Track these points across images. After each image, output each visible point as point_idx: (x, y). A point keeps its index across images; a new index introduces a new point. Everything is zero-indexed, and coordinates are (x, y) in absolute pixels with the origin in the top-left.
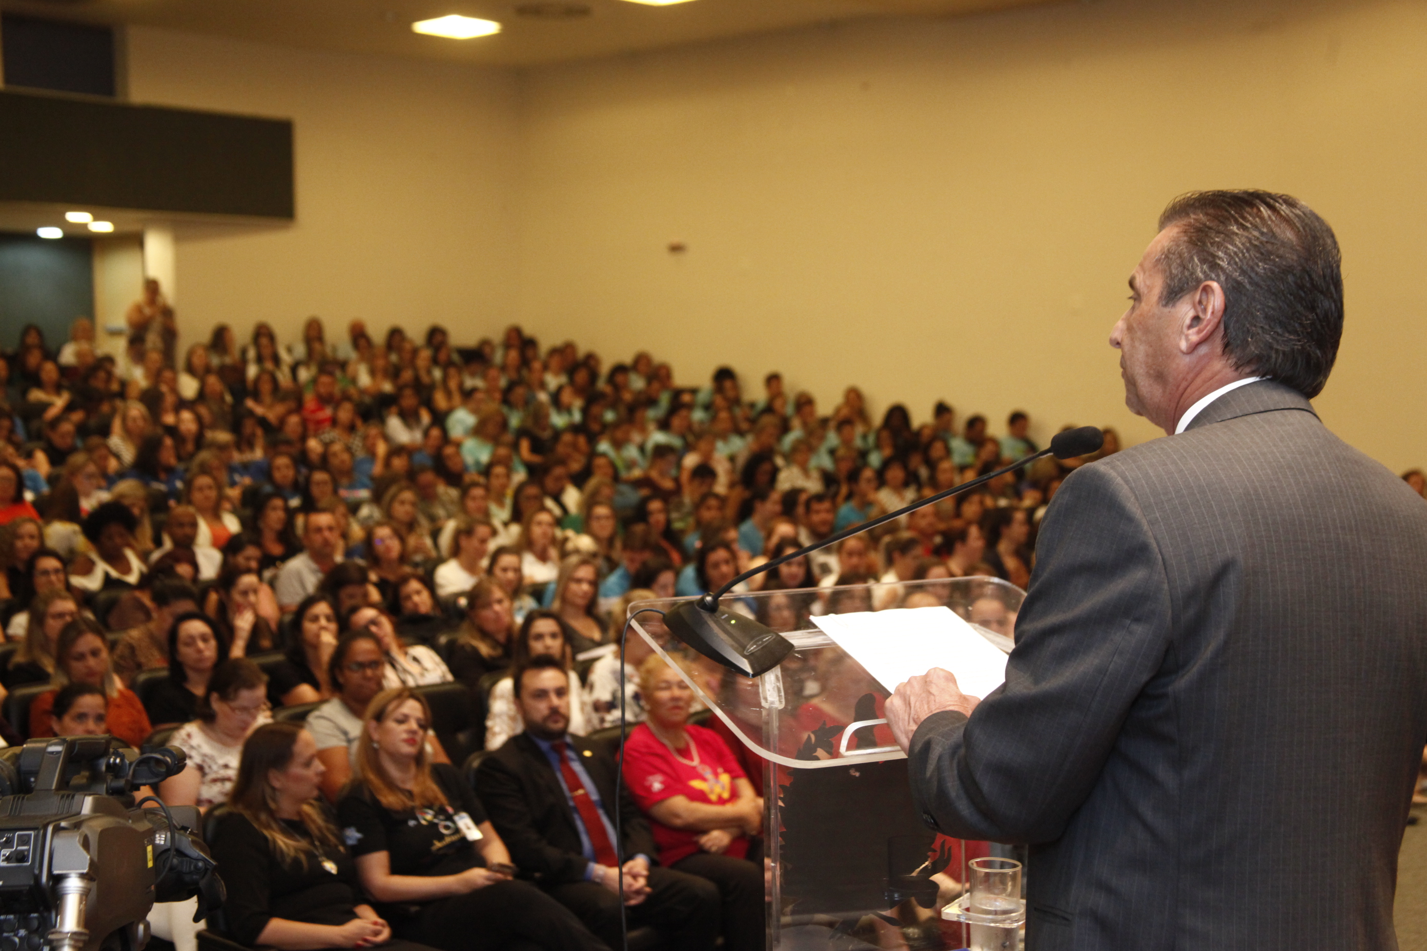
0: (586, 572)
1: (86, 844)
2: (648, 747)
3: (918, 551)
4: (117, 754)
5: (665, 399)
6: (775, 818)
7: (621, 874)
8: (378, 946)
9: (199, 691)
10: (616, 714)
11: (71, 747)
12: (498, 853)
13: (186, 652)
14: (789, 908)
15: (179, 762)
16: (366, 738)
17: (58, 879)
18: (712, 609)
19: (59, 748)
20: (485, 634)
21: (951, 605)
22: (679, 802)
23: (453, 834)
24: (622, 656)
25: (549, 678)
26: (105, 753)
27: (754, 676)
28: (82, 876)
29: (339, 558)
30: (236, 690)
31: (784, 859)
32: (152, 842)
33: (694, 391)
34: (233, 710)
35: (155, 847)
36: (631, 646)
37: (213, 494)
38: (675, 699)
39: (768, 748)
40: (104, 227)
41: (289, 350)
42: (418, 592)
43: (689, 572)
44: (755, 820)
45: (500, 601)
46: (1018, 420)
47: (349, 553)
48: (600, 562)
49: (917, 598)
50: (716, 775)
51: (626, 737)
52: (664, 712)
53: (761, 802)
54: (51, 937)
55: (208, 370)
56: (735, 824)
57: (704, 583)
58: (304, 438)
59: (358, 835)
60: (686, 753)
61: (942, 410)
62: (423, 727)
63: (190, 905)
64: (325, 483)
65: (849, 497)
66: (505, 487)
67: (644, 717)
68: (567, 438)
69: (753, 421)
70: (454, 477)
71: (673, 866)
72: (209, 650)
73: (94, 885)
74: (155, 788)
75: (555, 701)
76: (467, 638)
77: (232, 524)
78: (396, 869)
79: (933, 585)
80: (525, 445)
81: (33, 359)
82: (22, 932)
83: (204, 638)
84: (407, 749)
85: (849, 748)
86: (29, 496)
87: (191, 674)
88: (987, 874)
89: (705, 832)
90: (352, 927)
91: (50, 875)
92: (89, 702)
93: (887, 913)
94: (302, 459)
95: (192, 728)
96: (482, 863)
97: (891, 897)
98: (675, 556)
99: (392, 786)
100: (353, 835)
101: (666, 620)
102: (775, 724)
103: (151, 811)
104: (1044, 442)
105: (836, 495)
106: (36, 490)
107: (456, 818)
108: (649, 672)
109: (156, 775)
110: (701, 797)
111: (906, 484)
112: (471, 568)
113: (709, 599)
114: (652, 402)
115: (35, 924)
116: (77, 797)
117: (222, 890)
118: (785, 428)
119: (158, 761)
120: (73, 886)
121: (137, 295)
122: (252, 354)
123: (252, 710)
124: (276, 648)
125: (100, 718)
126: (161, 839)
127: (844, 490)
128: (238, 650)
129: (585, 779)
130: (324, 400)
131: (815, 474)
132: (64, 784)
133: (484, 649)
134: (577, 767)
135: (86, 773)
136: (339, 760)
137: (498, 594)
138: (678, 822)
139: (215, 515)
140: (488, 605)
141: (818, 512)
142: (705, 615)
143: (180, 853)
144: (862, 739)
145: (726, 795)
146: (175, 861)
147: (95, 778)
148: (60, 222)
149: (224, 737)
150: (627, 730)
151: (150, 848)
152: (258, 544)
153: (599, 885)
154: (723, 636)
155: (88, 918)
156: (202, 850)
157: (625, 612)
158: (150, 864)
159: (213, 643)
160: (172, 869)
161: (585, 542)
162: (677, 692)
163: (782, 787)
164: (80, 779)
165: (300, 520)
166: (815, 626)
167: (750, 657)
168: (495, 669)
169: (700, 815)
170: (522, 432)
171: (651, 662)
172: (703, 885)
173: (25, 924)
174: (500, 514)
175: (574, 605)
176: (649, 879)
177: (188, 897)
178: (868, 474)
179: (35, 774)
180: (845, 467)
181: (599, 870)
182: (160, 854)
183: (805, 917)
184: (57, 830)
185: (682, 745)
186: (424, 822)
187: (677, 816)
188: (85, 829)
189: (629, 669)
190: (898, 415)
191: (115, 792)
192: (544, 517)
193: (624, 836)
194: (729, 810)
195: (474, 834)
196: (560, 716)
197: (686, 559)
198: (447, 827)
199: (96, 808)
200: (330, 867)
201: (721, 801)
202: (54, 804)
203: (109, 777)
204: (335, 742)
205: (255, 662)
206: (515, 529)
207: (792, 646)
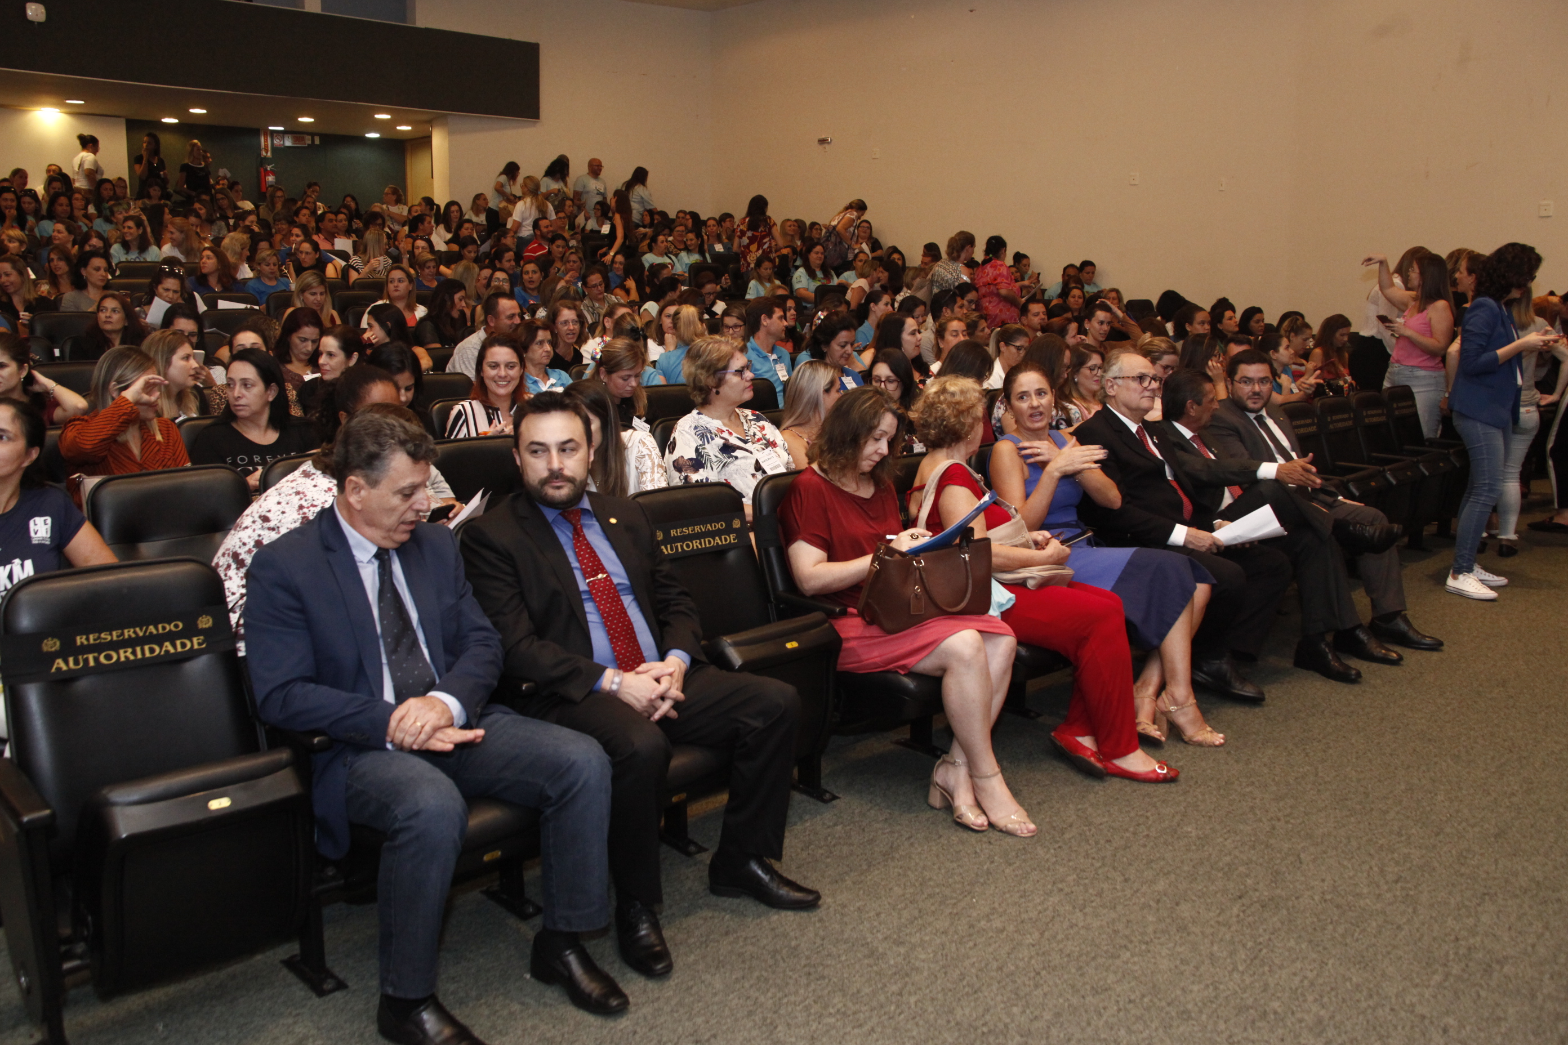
40: (405, 128)
148: (374, 123)
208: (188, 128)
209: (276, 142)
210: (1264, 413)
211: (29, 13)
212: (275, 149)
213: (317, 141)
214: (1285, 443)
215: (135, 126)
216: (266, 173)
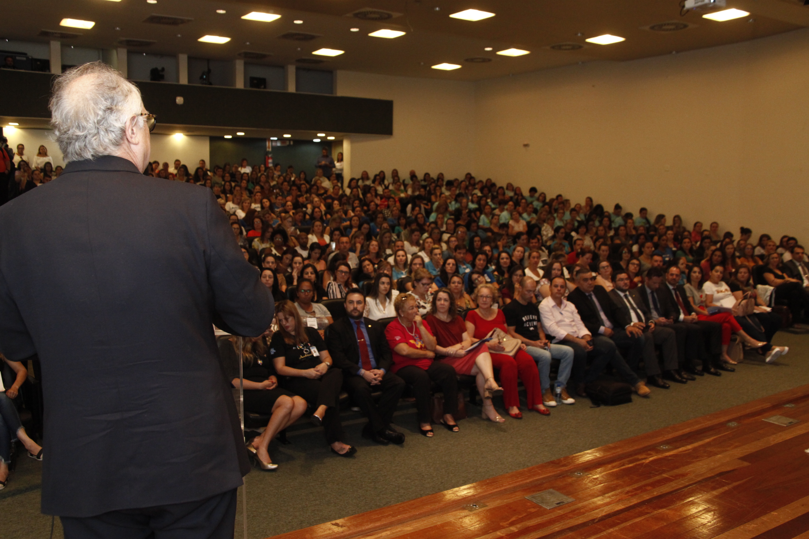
2: (396, 327)
23: (308, 354)
25: (356, 297)
37: (321, 229)
40: (332, 138)
42: (368, 265)
46: (643, 211)
59: (274, 351)
60: (411, 330)
61: (618, 207)
72: (270, 281)
75: (356, 305)
77: (327, 239)
78: (286, 364)
90: (266, 383)
107: (311, 348)
128: (295, 283)
129: (366, 335)
134: (364, 331)
139: (321, 235)
159: (272, 279)
181: (363, 371)
185: (410, 327)
186: (298, 348)
193: (377, 359)
195: (317, 354)
196: (357, 311)
198: (306, 351)
200: (260, 362)
201: (420, 348)
208: (236, 140)
209: (274, 144)
210: (627, 293)
211: (177, 101)
212: (273, 148)
213: (292, 143)
214: (635, 306)
215: (213, 140)
216: (269, 158)
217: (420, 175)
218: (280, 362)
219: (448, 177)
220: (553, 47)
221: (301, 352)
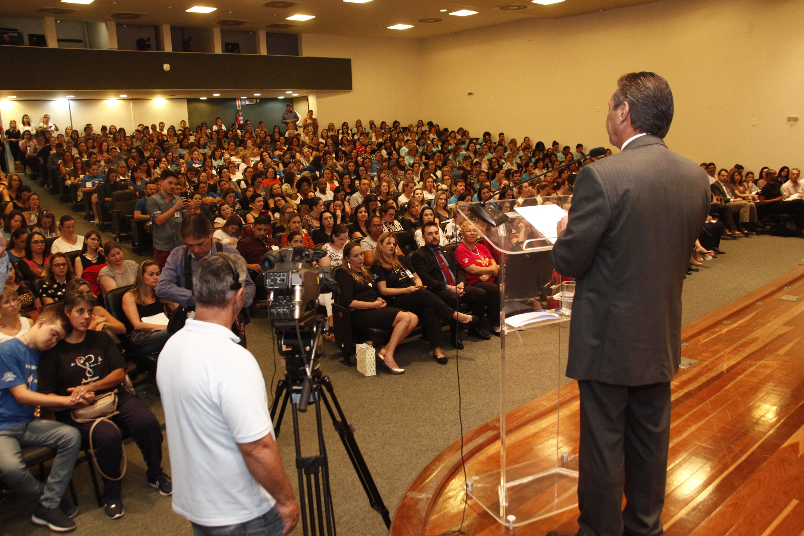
0: (443, 196)
1: (300, 277)
2: (463, 249)
3: (548, 188)
4: (307, 251)
5: (467, 141)
6: (503, 271)
7: (456, 288)
8: (383, 308)
9: (329, 234)
10: (454, 240)
11: (295, 249)
12: (419, 282)
13: (325, 222)
14: (507, 297)
15: (325, 254)
16: (378, 248)
17: (293, 286)
18: (483, 206)
19: (291, 249)
20: (413, 216)
21: (558, 204)
22: (473, 266)
23: (405, 276)
24: (455, 222)
25: (433, 229)
26: (304, 251)
27: (497, 226)
28: (300, 286)
29: (368, 193)
30: (340, 233)
31: (506, 282)
32: (319, 276)
33: (477, 139)
34: (339, 239)
35: (320, 278)
36: (458, 218)
37: (330, 175)
38: (472, 235)
39: (501, 248)
40: (296, 95)
41: (351, 130)
42: (393, 204)
43: (476, 196)
44: (497, 272)
45: (417, 206)
46: (579, 146)
47: (371, 192)
48: (448, 193)
49: (547, 202)
50: (485, 258)
51: (457, 246)
52: (469, 239)
53: (498, 266)
54: (293, 303)
55: (328, 137)
56: (491, 273)
57: (480, 198)
58: (357, 157)
59: (378, 276)
60: (475, 251)
61: (555, 144)
62: (395, 245)
63: (330, 295)
64: (364, 170)
65: (525, 172)
66: (418, 170)
67: (462, 240)
68: (438, 154)
69: (495, 149)
70: (402, 168)
71: (471, 285)
72: (332, 221)
73: (303, 288)
74: (317, 261)
75: (435, 236)
76: (407, 217)
77: (336, 184)
78: (388, 286)
79: (553, 198)
80: (424, 157)
81: (277, 136)
82: (285, 301)
83: (330, 218)
84: (390, 252)
85: (526, 247)
86: (278, 177)
87: (326, 229)
88: (567, 286)
89: (481, 275)
90: (377, 302)
91: (292, 286)
92: (298, 237)
93: (537, 298)
94: (356, 163)
95: (327, 245)
96: (414, 284)
97: (538, 293)
98: (472, 192)
99: (386, 262)
100: (376, 276)
101: (469, 210)
102: (503, 241)
103: (317, 268)
104: (587, 152)
105: (522, 170)
106: (280, 175)
107: (406, 271)
108: (464, 226)
109: (319, 257)
110: (480, 265)
111: (544, 168)
112: (408, 196)
113: (482, 203)
114: (464, 143)
115: (288, 299)
116: (297, 263)
117: (339, 291)
118: (505, 150)
119: (319, 253)
120: (298, 289)
121: (306, 116)
122: (341, 131)
123: (344, 239)
124: (350, 221)
125: (301, 242)
126: (321, 276)
127: (524, 170)
128: (339, 222)
129: (444, 259)
130: (362, 145)
131: (515, 164)
132: (293, 260)
133: (413, 220)
134: (442, 256)
135: (299, 257)
136: (370, 254)
137: (417, 204)
138: (473, 272)
139: (331, 181)
140: (414, 207)
141: (516, 177)
142: (481, 208)
143: (327, 280)
144: (529, 245)
145: (487, 264)
146: (325, 282)
147: (302, 258)
148: (284, 94)
149: (338, 248)
150: (458, 244)
151: (318, 278)
152: (344, 190)
153: (450, 291)
154: (487, 214)
155: (303, 297)
156: (333, 279)
157: (456, 208)
158: (318, 283)
159: (333, 219)
160: (325, 284)
161: (444, 187)
162: (473, 233)
163: (505, 260)
164: (297, 258)
165: (357, 182)
166: (515, 211)
167: (495, 221)
168: (415, 227)
169: (479, 270)
170: (423, 153)
171: (465, 223)
172: (481, 290)
173: (285, 299)
174: (417, 179)
175: (440, 206)
176: (464, 289)
177: (329, 292)
178: (531, 164)
179: (285, 257)
180: (524, 162)
181: (449, 286)
182: (321, 280)
183: (512, 300)
184: (292, 272)
185: (474, 249)
186: (396, 272)
187: (473, 270)
188: (300, 272)
189: (458, 226)
190: (540, 145)
191: (308, 262)
192: (430, 180)
193: (456, 277)
194: (488, 269)
195: (411, 276)
196: (436, 240)
197: (475, 192)
198: (403, 274)
199: (303, 266)
200: (370, 285)
201: (486, 266)
202: (291, 265)
203: (306, 258)
204: (369, 249)
205: (345, 225)
206: (421, 183)
207: (508, 217)
208: (212, 101)
209: (243, 103)
211: (165, 67)
212: (242, 106)
213: (258, 101)
215: (190, 101)
216: (239, 116)
217: (378, 124)
218: (383, 285)
219: (404, 124)
220: (502, 8)
221: (399, 275)
